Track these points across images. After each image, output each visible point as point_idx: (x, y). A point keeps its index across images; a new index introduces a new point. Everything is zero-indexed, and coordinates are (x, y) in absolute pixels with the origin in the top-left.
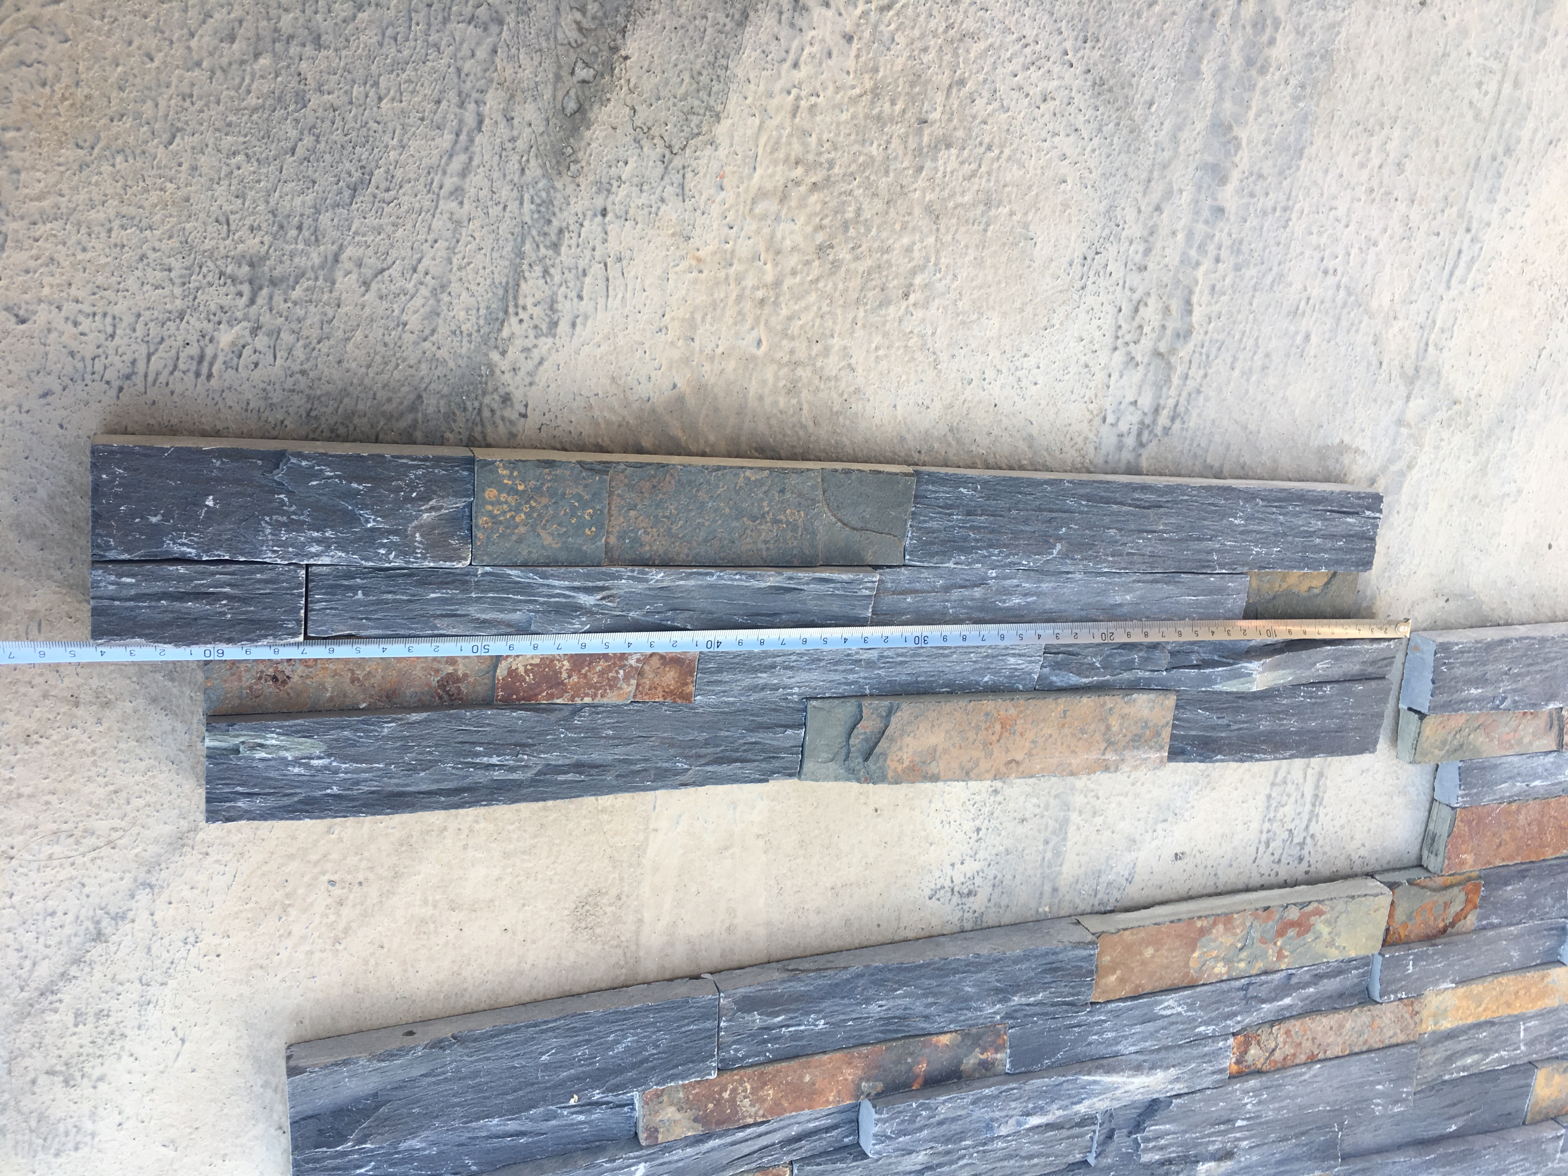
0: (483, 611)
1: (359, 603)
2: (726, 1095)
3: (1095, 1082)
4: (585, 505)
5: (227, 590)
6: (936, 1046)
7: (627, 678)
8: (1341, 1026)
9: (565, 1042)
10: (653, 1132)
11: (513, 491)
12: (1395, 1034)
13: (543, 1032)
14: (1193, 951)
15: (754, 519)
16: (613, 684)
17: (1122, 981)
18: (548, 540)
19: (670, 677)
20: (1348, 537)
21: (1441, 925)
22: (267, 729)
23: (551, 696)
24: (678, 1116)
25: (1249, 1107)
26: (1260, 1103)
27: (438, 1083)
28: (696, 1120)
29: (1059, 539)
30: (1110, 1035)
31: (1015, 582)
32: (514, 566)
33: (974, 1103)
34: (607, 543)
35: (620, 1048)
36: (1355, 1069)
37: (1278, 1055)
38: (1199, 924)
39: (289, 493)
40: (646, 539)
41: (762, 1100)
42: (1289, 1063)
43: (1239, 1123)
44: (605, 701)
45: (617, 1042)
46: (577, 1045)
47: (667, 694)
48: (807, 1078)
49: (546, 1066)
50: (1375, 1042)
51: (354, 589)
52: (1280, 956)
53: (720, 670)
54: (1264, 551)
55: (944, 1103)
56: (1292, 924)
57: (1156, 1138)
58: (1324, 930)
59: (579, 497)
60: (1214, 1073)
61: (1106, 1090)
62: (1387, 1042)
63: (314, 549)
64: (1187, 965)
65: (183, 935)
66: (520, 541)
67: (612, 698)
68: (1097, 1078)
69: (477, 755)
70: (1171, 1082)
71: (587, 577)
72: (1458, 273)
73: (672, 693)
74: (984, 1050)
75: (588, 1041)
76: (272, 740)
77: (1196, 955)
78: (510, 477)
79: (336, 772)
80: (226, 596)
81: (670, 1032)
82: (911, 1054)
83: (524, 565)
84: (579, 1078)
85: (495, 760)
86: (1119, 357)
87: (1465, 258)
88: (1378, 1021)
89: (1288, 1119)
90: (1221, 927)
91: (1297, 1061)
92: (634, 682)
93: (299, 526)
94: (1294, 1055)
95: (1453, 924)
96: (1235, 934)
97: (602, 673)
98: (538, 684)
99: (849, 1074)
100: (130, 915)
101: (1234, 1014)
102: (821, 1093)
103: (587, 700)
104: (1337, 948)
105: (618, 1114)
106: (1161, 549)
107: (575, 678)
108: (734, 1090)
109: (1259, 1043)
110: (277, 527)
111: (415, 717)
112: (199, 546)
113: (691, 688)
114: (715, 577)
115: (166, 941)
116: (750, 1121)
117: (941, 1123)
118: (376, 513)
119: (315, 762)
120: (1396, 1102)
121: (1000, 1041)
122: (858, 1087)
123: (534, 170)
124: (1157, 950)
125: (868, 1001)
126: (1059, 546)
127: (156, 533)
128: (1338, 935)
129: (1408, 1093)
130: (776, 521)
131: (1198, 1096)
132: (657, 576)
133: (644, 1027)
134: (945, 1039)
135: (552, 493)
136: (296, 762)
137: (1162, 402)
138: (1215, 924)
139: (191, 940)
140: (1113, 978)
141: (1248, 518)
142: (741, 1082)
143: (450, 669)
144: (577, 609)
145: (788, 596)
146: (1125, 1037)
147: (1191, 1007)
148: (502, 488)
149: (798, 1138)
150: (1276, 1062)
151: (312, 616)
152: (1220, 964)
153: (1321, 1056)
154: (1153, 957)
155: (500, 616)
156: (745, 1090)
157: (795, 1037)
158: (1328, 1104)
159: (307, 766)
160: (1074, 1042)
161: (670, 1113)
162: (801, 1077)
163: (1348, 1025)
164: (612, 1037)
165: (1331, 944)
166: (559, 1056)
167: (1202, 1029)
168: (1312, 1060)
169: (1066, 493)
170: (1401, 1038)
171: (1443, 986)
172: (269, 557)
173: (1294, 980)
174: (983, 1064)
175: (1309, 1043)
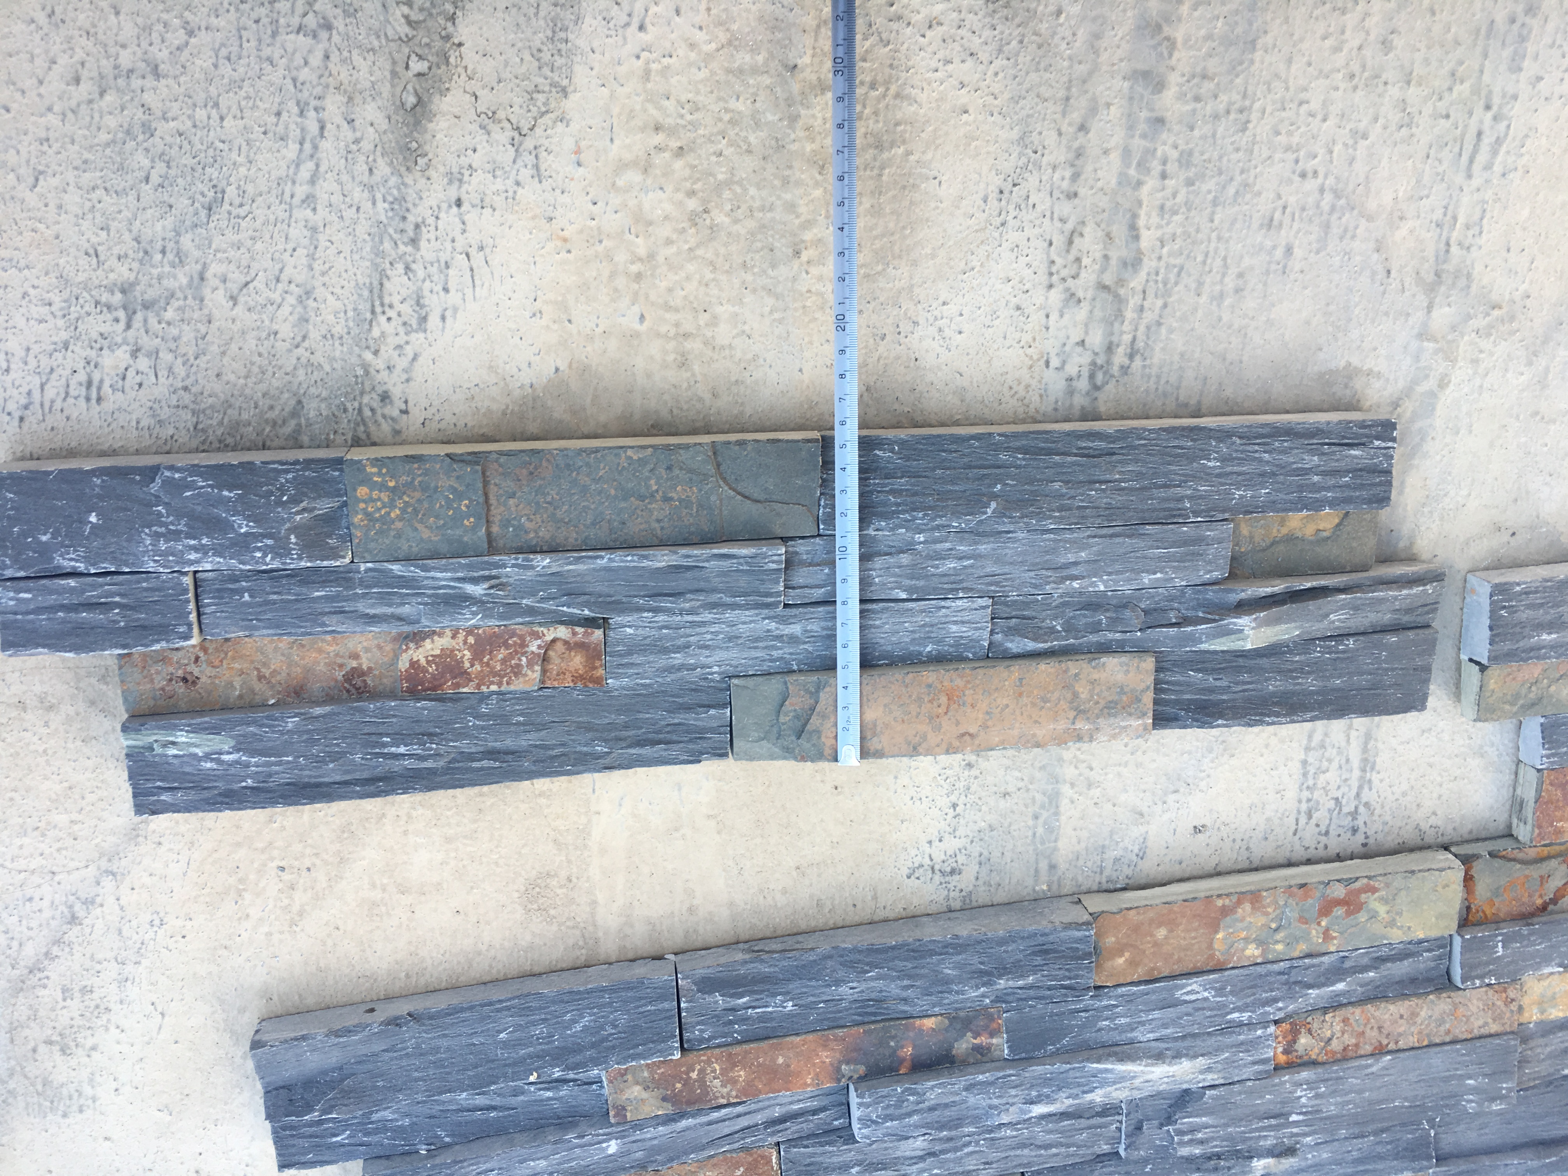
0: (372, 606)
1: (246, 604)
2: (694, 1075)
3: (1107, 1071)
4: (460, 496)
5: (117, 599)
6: (921, 1030)
7: (530, 665)
8: (1414, 1014)
9: (522, 1021)
10: (621, 1110)
11: (383, 487)
12: (1486, 1024)
13: (498, 1010)
14: (1216, 932)
15: (642, 498)
16: (517, 671)
17: (1133, 963)
18: (426, 534)
19: (577, 661)
20: (1356, 471)
21: (1539, 902)
22: (175, 727)
23: (457, 685)
24: (645, 1095)
25: (1303, 1100)
26: (1317, 1096)
27: (401, 1058)
28: (664, 1099)
29: (994, 497)
30: (1123, 1021)
31: (948, 545)
32: (397, 560)
33: (967, 1089)
34: (489, 534)
35: (578, 1027)
36: (1437, 1061)
37: (1335, 1045)
38: (1220, 903)
39: (166, 505)
40: (528, 525)
41: (734, 1081)
42: (1350, 1054)
43: (1294, 1118)
44: (512, 688)
45: (574, 1021)
46: (534, 1024)
47: (576, 678)
48: (781, 1060)
49: (505, 1044)
50: (1460, 1032)
51: (240, 592)
52: (1326, 935)
53: (629, 653)
54: (1249, 494)
55: (932, 1088)
56: (1338, 902)
57: (1192, 1131)
58: (1382, 910)
59: (454, 490)
60: (1254, 1063)
61: (1122, 1078)
62: (1476, 1032)
63: (193, 556)
64: (1210, 946)
65: (149, 918)
66: (398, 536)
67: (518, 685)
68: (1109, 1066)
69: (384, 745)
70: (1202, 1072)
71: (470, 567)
72: (1482, 157)
73: (581, 677)
74: (976, 1035)
75: (545, 1020)
76: (182, 737)
77: (1220, 936)
78: (379, 474)
79: (247, 765)
80: (117, 605)
81: (628, 1012)
82: (893, 1038)
83: (407, 559)
84: (539, 1056)
85: (402, 750)
86: (1056, 296)
87: (1487, 140)
88: (1461, 1010)
89: (1357, 1114)
90: (1247, 906)
91: (1362, 1052)
92: (538, 668)
93: (176, 535)
94: (1357, 1045)
95: (1554, 901)
96: (1267, 914)
97: (504, 661)
98: (442, 675)
99: (826, 1057)
100: (99, 900)
101: (1275, 1000)
102: (798, 1074)
103: (494, 688)
104: (1399, 928)
105: (586, 1091)
106: (1118, 499)
107: (478, 667)
108: (702, 1071)
109: (1310, 1032)
110: (157, 536)
111: (318, 711)
112: (86, 559)
113: (601, 672)
114: (605, 560)
115: (134, 923)
116: (723, 1101)
117: (932, 1109)
118: (248, 518)
119: (226, 757)
120: (1493, 1100)
121: (995, 1025)
122: (838, 1069)
123: (383, 168)
124: (1171, 931)
125: (838, 983)
126: (993, 505)
127: (45, 551)
128: (1400, 914)
129: (1509, 1090)
130: (667, 499)
131: (1237, 1088)
132: (543, 562)
133: (601, 1006)
134: (929, 1023)
135: (424, 488)
136: (207, 757)
137: (1115, 339)
138: (1239, 903)
139: (157, 922)
140: (1121, 961)
141: (1224, 460)
142: (709, 1062)
143: (354, 664)
144: (467, 598)
145: (689, 574)
146: (1142, 1023)
147: (1220, 991)
148: (373, 486)
149: (782, 1120)
150: (1334, 1053)
151: (205, 620)
152: (1252, 946)
153: (1392, 1046)
154: (1166, 938)
155: (389, 610)
156: (714, 1071)
157: (763, 1018)
158: (1406, 1099)
159: (219, 762)
160: (1083, 1027)
161: (636, 1091)
162: (774, 1060)
163: (1423, 1014)
164: (568, 1017)
165: (1392, 924)
166: (517, 1034)
167: (1235, 1015)
168: (1380, 1051)
169: (997, 448)
170: (1494, 1028)
171: (1547, 971)
172: (151, 566)
173: (1348, 964)
174: (977, 1049)
175: (1375, 1033)
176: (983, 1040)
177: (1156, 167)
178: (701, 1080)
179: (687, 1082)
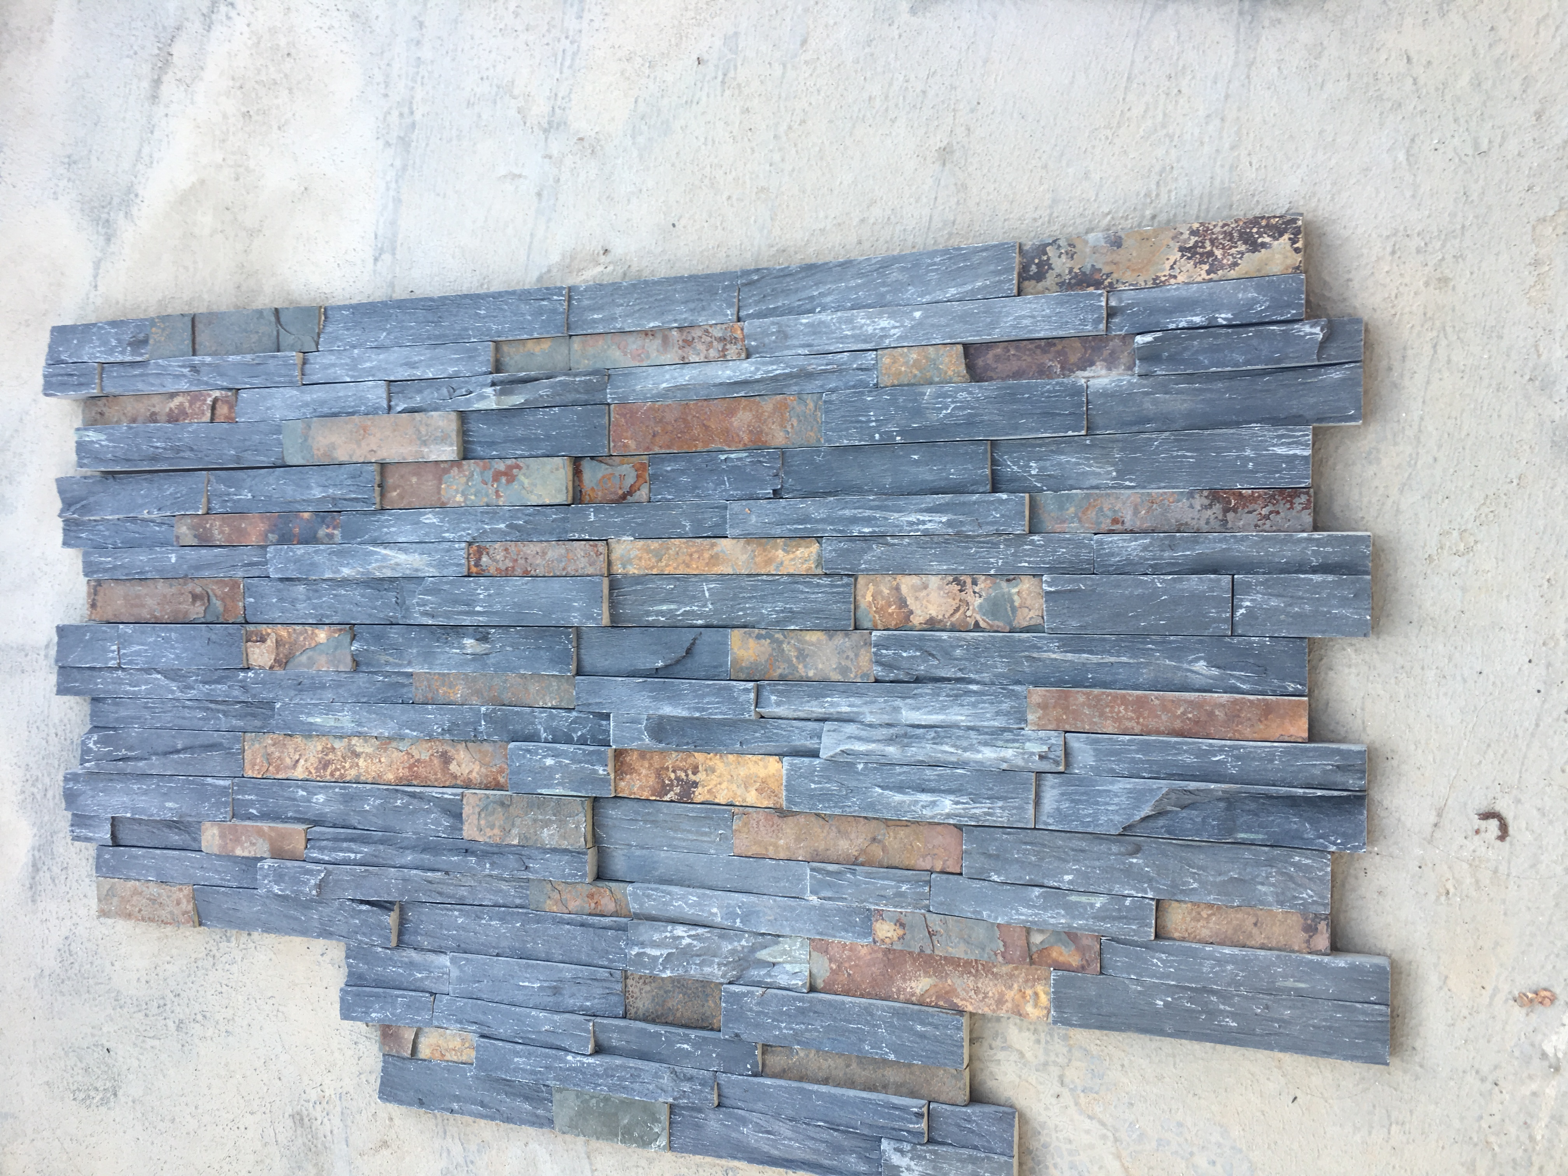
2: (208, 526)
6: (301, 518)
8: (544, 553)
10: (178, 537)
12: (587, 567)
14: (441, 483)
17: (401, 497)
21: (620, 492)
24: (187, 531)
25: (481, 597)
26: (489, 596)
28: (195, 535)
30: (393, 529)
33: (314, 552)
36: (556, 584)
37: (501, 566)
38: (442, 465)
41: (223, 532)
42: (510, 573)
43: (478, 609)
45: (168, 489)
48: (243, 525)
50: (571, 570)
52: (497, 494)
56: (502, 474)
57: (424, 605)
58: (526, 482)
60: (454, 566)
61: (385, 559)
62: (580, 572)
64: (439, 493)
68: (379, 550)
70: (427, 565)
74: (328, 527)
77: (442, 486)
81: (187, 487)
82: (290, 521)
88: (571, 555)
90: (455, 469)
91: (516, 573)
94: (513, 567)
95: (629, 493)
96: (465, 476)
99: (261, 526)
101: (468, 529)
102: (250, 534)
104: (535, 495)
105: (171, 530)
108: (211, 525)
109: (488, 554)
116: (218, 543)
117: (297, 561)
120: (588, 619)
121: (336, 523)
122: (266, 536)
124: (418, 479)
125: (269, 485)
128: (535, 485)
131: (445, 579)
133: (178, 483)
134: (306, 515)
138: (452, 467)
140: (395, 494)
142: (215, 519)
146: (401, 532)
147: (441, 520)
150: (502, 571)
152: (459, 495)
153: (533, 573)
154: (416, 483)
156: (216, 525)
157: (238, 500)
158: (541, 610)
160: (374, 530)
161: (184, 529)
163: (550, 554)
164: (166, 486)
165: (532, 491)
167: (446, 535)
168: (526, 574)
170: (592, 571)
171: (625, 538)
174: (328, 535)
175: (523, 561)
176: (329, 531)
177: (419, 79)
178: (210, 529)
179: (205, 528)
